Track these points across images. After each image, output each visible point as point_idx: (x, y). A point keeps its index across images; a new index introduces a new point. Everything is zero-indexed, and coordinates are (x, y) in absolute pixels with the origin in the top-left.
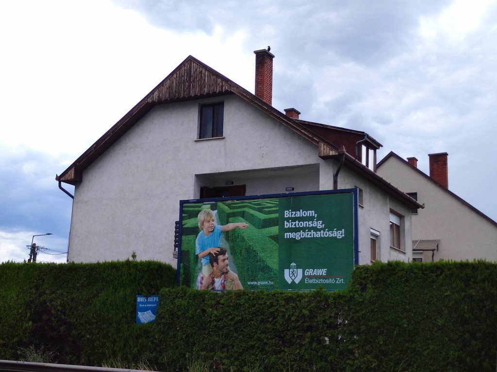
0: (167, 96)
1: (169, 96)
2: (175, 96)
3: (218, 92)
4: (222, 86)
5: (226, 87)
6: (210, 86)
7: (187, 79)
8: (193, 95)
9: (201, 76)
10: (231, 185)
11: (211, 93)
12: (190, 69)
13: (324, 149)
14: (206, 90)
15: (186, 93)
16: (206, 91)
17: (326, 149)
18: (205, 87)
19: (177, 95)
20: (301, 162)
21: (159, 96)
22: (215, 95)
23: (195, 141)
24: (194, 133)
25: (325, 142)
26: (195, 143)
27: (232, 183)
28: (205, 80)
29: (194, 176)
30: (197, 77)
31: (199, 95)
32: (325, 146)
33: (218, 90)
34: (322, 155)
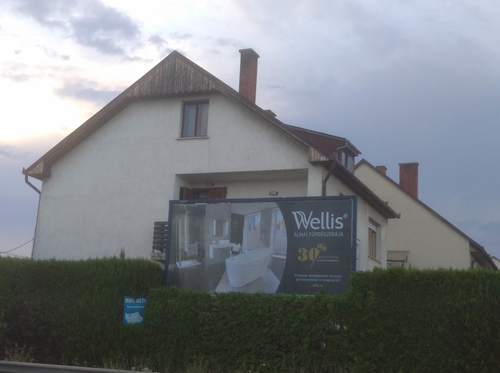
2: (157, 92)
4: (209, 85)
5: (212, 86)
6: (196, 83)
7: (170, 75)
8: (177, 92)
9: (187, 73)
10: (212, 187)
11: (196, 91)
12: (174, 65)
13: (315, 154)
15: (169, 90)
16: (191, 89)
17: (316, 155)
18: (190, 85)
19: (159, 91)
20: (289, 167)
21: (140, 91)
22: (200, 93)
23: (177, 139)
24: (176, 132)
25: (316, 148)
26: (177, 141)
27: (213, 185)
28: (190, 77)
29: (175, 175)
30: (181, 73)
31: (183, 92)
32: (316, 152)
33: (204, 88)
34: (312, 160)
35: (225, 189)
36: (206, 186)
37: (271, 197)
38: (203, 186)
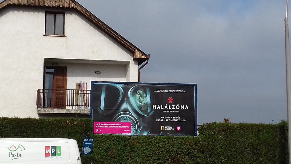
0: (26, 2)
1: (27, 2)
2: (32, 4)
3: (66, 7)
4: (69, 4)
5: (72, 5)
6: (60, 2)
11: (61, 6)
13: (138, 54)
14: (57, 4)
15: (41, 3)
18: (56, 2)
22: (63, 8)
25: (139, 50)
29: (44, 59)
31: (51, 6)
34: (137, 57)
35: (66, 68)
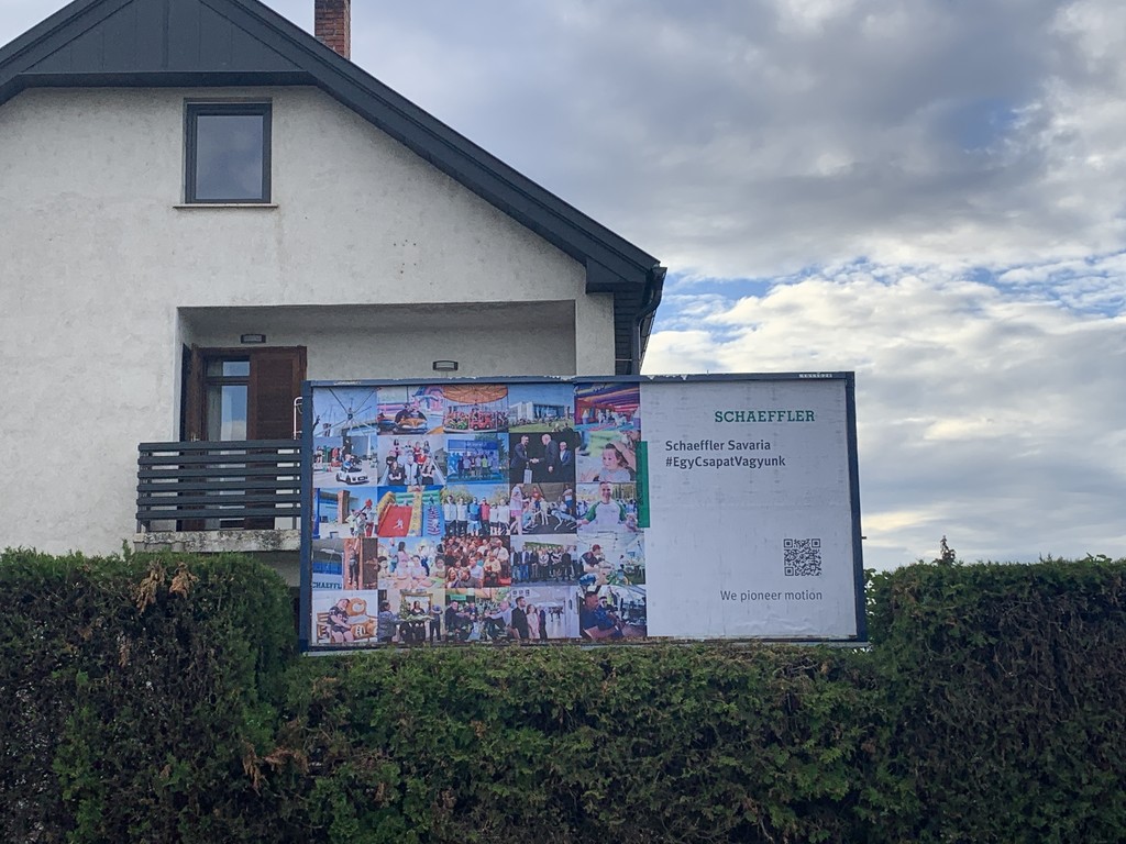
10: (263, 345)
20: (519, 295)
23: (176, 208)
24: (172, 187)
26: (176, 212)
27: (264, 341)
29: (175, 312)
35: (302, 351)
36: (242, 342)
37: (439, 375)
38: (234, 343)
